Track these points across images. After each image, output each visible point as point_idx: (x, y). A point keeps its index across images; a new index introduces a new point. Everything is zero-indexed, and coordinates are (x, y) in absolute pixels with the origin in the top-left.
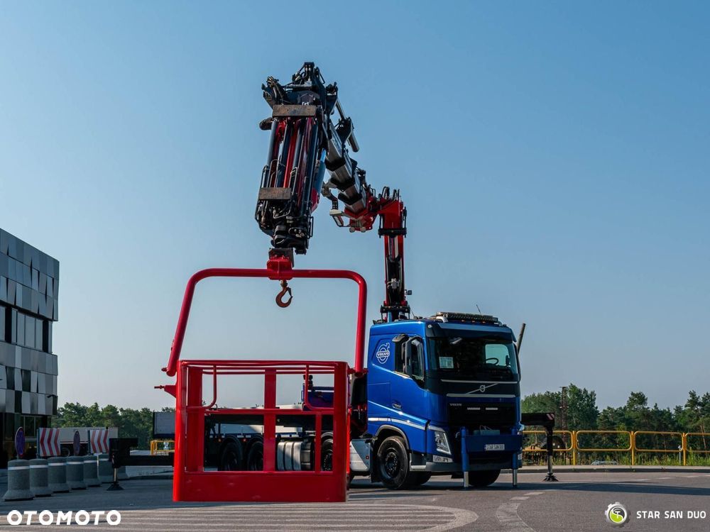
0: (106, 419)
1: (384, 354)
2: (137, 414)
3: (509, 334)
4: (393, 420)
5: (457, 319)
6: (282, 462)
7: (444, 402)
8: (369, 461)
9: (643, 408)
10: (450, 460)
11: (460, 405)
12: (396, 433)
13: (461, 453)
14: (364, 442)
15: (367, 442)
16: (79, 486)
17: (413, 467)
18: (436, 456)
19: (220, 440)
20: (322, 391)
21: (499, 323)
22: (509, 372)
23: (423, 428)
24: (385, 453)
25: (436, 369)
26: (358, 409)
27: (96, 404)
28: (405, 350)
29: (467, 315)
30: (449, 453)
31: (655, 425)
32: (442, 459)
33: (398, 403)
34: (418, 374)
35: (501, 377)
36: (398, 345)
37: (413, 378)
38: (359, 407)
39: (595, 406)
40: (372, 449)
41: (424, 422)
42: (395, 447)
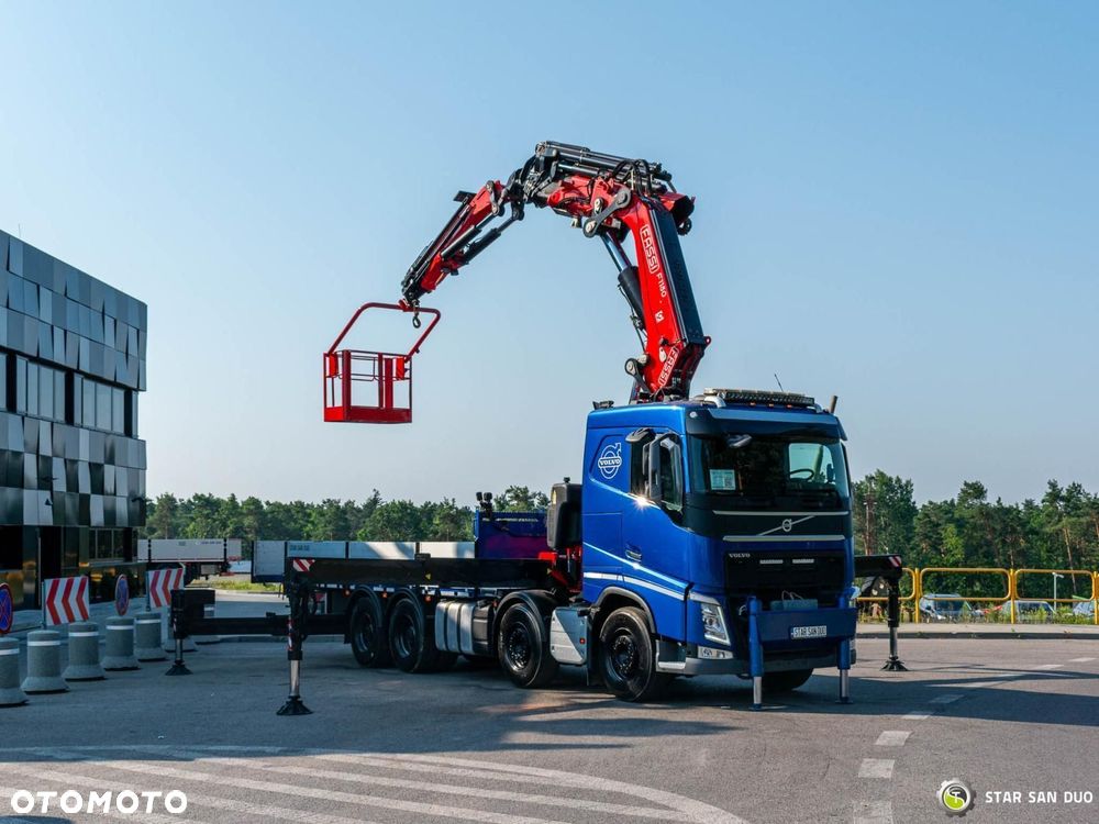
0: (247, 515)
1: (611, 462)
2: (287, 509)
3: (835, 426)
4: (627, 580)
5: (743, 401)
6: (442, 637)
7: (719, 551)
8: (584, 646)
9: (982, 504)
10: (729, 655)
11: (748, 555)
12: (633, 603)
13: (747, 643)
14: (576, 614)
15: (582, 614)
16: (125, 665)
17: (662, 665)
18: (704, 648)
19: (347, 593)
20: (509, 520)
21: (817, 406)
22: (834, 493)
23: (681, 597)
24: (613, 635)
25: (704, 491)
26: (568, 556)
27: (233, 495)
28: (649, 457)
29: (760, 394)
30: (727, 642)
31: (998, 527)
32: (713, 654)
33: (635, 549)
34: (672, 500)
35: (821, 504)
36: (637, 448)
37: (663, 507)
38: (568, 550)
39: (912, 500)
40: (591, 628)
41: (683, 585)
42: (629, 627)
